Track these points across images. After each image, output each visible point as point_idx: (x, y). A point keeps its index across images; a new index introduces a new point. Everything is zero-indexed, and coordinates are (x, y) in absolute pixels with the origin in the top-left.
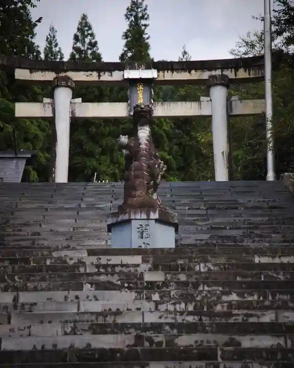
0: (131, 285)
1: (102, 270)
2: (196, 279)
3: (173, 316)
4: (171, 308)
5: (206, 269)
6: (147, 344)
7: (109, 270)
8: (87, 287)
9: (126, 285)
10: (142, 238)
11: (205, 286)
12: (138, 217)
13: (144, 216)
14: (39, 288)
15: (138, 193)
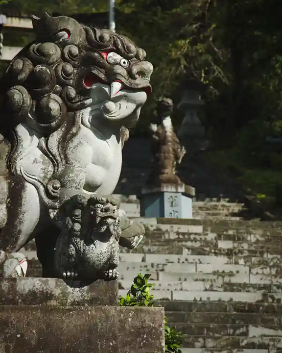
0: (216, 251)
1: (181, 237)
2: (255, 248)
3: (270, 278)
4: (260, 271)
5: (255, 239)
6: (270, 300)
7: (186, 236)
8: (185, 251)
9: (213, 251)
10: (172, 206)
11: (269, 254)
12: (169, 190)
13: (174, 190)
14: (152, 251)
15: (166, 171)
